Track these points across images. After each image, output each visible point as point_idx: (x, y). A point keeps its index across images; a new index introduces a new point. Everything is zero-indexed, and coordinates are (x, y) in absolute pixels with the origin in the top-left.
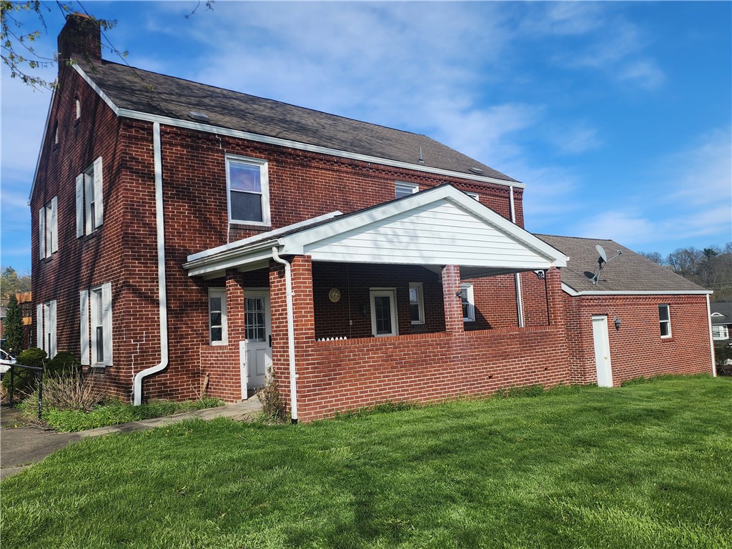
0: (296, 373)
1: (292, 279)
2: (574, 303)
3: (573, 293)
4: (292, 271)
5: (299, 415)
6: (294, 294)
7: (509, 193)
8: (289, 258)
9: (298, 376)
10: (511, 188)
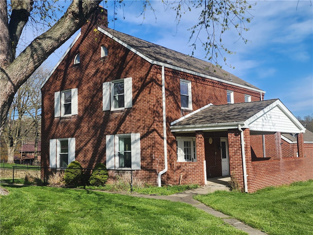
0: (247, 174)
1: (244, 137)
2: (291, 146)
3: (290, 142)
4: (244, 134)
5: (248, 190)
6: (245, 143)
7: (260, 95)
8: (243, 129)
9: (248, 175)
10: (261, 93)
